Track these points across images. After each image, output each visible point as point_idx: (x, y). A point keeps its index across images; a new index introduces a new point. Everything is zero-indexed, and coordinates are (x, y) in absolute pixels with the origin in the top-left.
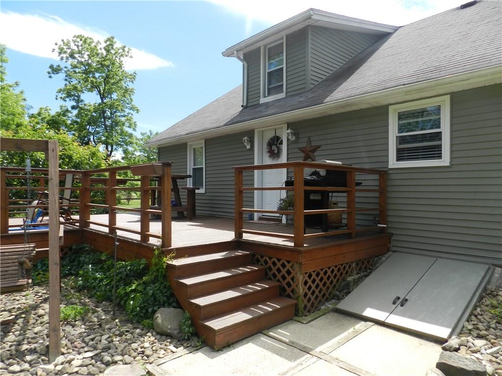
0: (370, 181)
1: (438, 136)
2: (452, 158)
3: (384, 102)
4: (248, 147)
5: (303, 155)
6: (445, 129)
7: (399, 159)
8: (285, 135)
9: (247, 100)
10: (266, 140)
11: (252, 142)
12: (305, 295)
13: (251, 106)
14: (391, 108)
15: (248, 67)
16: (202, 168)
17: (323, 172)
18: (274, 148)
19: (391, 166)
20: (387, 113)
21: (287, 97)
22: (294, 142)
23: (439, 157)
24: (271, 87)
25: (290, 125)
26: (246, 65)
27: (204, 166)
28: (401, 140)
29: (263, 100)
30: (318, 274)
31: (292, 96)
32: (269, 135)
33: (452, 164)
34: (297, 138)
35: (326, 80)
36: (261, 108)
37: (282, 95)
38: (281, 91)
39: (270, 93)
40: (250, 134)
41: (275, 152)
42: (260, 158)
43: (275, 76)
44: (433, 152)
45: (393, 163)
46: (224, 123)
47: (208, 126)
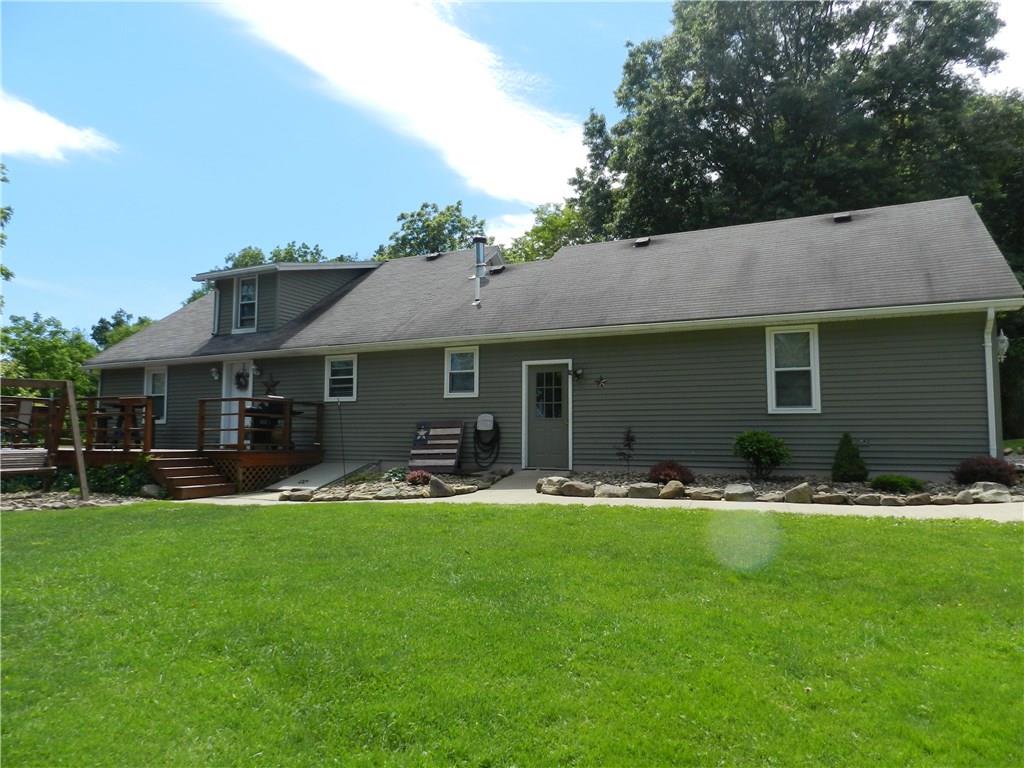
0: (311, 411)
1: (351, 381)
2: (358, 397)
3: (322, 354)
4: (216, 378)
5: (265, 388)
6: (355, 377)
7: (331, 395)
8: (251, 370)
9: (219, 328)
10: (235, 373)
11: (220, 373)
12: (244, 481)
13: (221, 335)
14: (327, 357)
15: (220, 296)
16: (163, 397)
17: (267, 404)
18: (241, 380)
19: (326, 400)
20: (324, 361)
21: (258, 332)
22: (259, 377)
23: (351, 395)
24: (244, 318)
25: (256, 362)
26: (218, 293)
27: (166, 395)
28: (333, 382)
29: (235, 331)
30: (254, 470)
31: (261, 332)
32: (238, 369)
33: (357, 400)
34: (262, 374)
35: (294, 320)
36: (231, 341)
37: (253, 330)
38: (252, 325)
39: (243, 324)
40: (219, 365)
41: (242, 386)
42: (228, 389)
43: (247, 309)
44: (348, 392)
45: (327, 398)
46: (190, 353)
47: (172, 352)
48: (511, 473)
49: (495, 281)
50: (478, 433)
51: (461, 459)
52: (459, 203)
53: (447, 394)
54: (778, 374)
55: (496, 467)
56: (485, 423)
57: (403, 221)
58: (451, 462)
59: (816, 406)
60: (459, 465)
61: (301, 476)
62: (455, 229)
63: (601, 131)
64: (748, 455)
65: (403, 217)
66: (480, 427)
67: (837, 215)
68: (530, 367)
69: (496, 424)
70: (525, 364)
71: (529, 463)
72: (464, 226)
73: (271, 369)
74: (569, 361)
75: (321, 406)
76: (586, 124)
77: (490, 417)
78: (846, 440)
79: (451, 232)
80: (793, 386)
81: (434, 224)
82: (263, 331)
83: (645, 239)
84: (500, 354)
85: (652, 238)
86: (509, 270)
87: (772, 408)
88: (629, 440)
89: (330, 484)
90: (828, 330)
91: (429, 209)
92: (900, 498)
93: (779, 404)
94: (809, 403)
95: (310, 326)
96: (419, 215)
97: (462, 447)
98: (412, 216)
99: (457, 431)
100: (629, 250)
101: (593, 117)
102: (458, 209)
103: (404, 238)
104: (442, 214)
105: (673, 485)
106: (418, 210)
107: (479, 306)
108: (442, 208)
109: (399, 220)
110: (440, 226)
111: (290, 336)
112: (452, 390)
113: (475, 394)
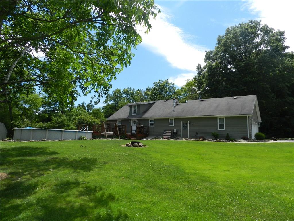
1: (153, 123)
3: (148, 119)
4: (130, 122)
5: (139, 124)
8: (136, 121)
10: (133, 121)
13: (130, 115)
15: (130, 108)
21: (137, 114)
25: (137, 120)
28: (150, 123)
29: (132, 114)
34: (138, 122)
36: (132, 116)
37: (136, 114)
38: (136, 113)
39: (134, 113)
40: (131, 120)
41: (134, 124)
42: (132, 124)
43: (135, 110)
44: (153, 125)
45: (149, 126)
46: (126, 118)
47: (123, 118)
48: (179, 138)
49: (177, 106)
50: (174, 132)
51: (171, 136)
52: (168, 79)
53: (169, 126)
54: (219, 124)
55: (177, 137)
56: (175, 130)
57: (155, 84)
58: (170, 136)
59: (224, 129)
60: (171, 137)
61: (147, 138)
62: (167, 85)
63: (200, 68)
64: (214, 136)
65: (154, 83)
66: (174, 131)
67: (235, 97)
68: (182, 122)
69: (177, 131)
70: (181, 121)
71: (182, 137)
72: (169, 85)
73: (140, 121)
74: (188, 121)
75: (148, 127)
76: (197, 66)
77: (176, 130)
78: (228, 134)
79: (166, 86)
80: (221, 126)
81: (162, 85)
82: (138, 114)
83: (203, 100)
84: (178, 120)
85: (204, 99)
86: (179, 104)
87: (218, 129)
88: (197, 133)
89: (151, 139)
90: (226, 118)
91: (161, 81)
92: (230, 141)
93: (219, 129)
94: (223, 129)
95: (146, 114)
96: (158, 83)
97: (171, 134)
98: (157, 83)
99: (171, 132)
100: (200, 102)
101: (199, 65)
102: (167, 81)
103: (155, 88)
104: (164, 82)
105: (201, 139)
106: (158, 81)
107: (174, 111)
108: (164, 81)
109: (154, 84)
110: (163, 85)
111: (143, 116)
112: (170, 125)
113: (174, 126)
